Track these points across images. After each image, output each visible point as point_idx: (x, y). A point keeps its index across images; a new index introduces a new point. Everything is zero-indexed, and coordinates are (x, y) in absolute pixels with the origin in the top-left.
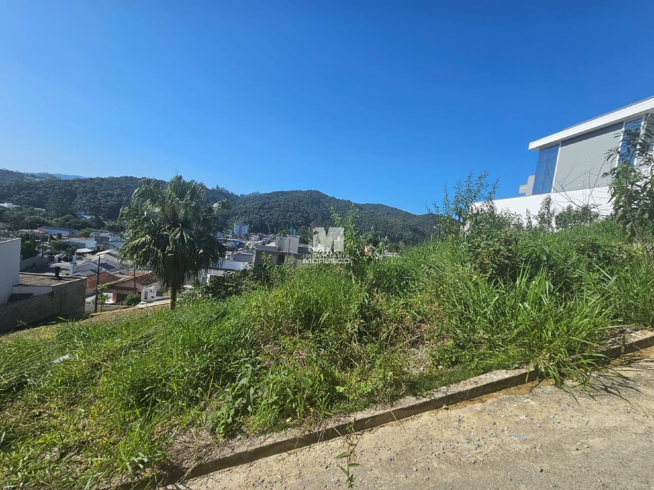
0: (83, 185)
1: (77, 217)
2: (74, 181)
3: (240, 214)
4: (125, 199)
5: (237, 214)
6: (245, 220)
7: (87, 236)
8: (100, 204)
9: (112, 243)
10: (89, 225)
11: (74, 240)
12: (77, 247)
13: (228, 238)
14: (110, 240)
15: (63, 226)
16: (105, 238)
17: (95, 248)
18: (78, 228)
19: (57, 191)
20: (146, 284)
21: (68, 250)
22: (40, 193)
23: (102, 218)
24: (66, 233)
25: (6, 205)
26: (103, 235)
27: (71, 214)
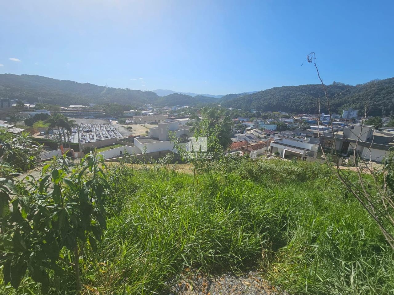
0: (255, 96)
1: (251, 112)
2: (252, 95)
3: (351, 102)
4: (272, 100)
5: (348, 102)
6: (356, 106)
7: (252, 121)
8: (261, 104)
9: (260, 125)
10: (254, 116)
11: (247, 123)
12: (247, 127)
13: (336, 121)
14: (260, 123)
15: (245, 117)
16: (258, 123)
17: (252, 127)
18: (250, 117)
19: (246, 100)
20: (255, 150)
21: (243, 128)
22: (240, 102)
23: (260, 112)
24: (245, 120)
25: (230, 109)
26: (258, 121)
27: (249, 111)
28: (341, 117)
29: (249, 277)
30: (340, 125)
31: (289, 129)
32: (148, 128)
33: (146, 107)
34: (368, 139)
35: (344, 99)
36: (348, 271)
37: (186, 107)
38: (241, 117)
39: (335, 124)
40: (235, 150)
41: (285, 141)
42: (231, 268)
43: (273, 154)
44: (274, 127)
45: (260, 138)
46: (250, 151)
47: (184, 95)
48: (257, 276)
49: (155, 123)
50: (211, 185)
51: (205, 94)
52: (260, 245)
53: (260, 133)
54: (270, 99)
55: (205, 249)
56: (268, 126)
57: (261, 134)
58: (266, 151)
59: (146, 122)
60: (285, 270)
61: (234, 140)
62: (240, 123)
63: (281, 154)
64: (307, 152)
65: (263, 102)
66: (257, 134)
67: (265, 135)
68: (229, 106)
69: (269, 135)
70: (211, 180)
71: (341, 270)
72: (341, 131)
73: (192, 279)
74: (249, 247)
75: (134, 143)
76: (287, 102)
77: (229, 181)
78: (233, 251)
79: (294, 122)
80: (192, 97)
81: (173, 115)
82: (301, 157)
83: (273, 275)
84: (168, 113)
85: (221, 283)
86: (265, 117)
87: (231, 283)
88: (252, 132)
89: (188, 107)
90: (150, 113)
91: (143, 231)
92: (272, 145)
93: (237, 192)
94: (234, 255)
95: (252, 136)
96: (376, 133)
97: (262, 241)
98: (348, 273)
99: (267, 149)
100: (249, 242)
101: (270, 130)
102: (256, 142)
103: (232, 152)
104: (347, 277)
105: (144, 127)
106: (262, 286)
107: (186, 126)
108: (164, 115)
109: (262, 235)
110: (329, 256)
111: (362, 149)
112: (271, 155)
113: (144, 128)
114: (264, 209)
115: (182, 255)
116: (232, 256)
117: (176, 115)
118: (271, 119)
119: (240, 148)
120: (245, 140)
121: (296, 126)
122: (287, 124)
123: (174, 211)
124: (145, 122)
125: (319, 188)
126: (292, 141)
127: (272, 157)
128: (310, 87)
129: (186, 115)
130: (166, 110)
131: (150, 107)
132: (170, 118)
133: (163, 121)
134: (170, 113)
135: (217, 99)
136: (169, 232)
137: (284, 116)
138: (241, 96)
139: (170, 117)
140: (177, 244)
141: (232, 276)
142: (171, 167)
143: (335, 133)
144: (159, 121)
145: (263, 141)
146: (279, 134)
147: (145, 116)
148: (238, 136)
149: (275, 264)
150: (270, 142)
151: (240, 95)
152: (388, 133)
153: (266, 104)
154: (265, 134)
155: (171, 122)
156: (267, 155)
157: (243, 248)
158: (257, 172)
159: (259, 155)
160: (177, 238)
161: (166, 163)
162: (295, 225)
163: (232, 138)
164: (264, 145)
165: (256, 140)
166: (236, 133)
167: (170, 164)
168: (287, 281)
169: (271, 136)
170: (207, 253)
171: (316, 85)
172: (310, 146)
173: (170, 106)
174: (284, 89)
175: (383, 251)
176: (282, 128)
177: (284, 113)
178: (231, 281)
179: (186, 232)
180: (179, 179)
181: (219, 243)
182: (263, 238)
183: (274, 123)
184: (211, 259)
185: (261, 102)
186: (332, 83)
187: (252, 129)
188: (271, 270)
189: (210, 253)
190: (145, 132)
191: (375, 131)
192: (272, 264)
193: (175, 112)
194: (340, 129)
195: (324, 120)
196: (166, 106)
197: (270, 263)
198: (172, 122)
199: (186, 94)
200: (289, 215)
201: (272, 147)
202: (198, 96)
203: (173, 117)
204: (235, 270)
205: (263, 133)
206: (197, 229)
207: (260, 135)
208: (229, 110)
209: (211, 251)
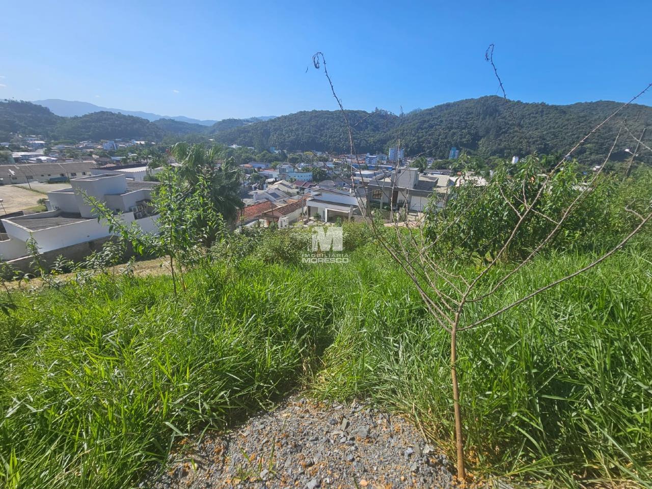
0: (273, 124)
1: (270, 153)
3: (396, 137)
4: (301, 133)
5: (394, 138)
6: (401, 144)
7: (274, 168)
8: (285, 139)
10: (277, 159)
11: (267, 172)
12: (267, 177)
13: (383, 164)
14: (287, 171)
15: (262, 161)
16: (284, 170)
17: (276, 178)
18: (270, 161)
19: (259, 132)
20: (285, 214)
21: (261, 180)
22: (250, 134)
23: (285, 151)
24: (263, 166)
25: (234, 146)
26: (284, 166)
27: (267, 150)
28: (388, 158)
29: (288, 406)
30: (387, 169)
31: (329, 178)
32: (43, 193)
33: (24, 142)
34: (415, 186)
35: (388, 133)
36: (396, 347)
37: (139, 142)
38: (255, 160)
39: (381, 168)
40: (253, 218)
41: (326, 196)
42: (261, 404)
43: (312, 218)
44: (308, 176)
45: (290, 195)
46: (278, 218)
47: (129, 116)
48: (298, 399)
49: (63, 179)
50: (211, 285)
51: (177, 116)
52: (299, 355)
53: (290, 187)
54: (297, 130)
55: (212, 394)
56: (300, 174)
57: (292, 188)
58: (301, 214)
59: (32, 177)
60: (333, 375)
61: (247, 201)
62: (255, 172)
63: (322, 216)
64: (354, 209)
65: (287, 135)
66: (286, 189)
67: (297, 190)
68: (233, 142)
69: (303, 189)
70: (210, 276)
71: (390, 349)
72: (388, 177)
73: (194, 452)
74: (284, 363)
75: (5, 232)
76: (321, 135)
77: (244, 273)
78: (261, 379)
79: (335, 168)
80: (149, 121)
81: (108, 160)
82: (347, 218)
83: (320, 388)
84: (94, 156)
85: (245, 434)
86: (294, 161)
87: (262, 426)
88: (276, 185)
89: (143, 143)
90: (42, 156)
91: (64, 416)
92: (309, 204)
93: (256, 287)
94: (262, 384)
95: (278, 193)
96: (421, 178)
97: (301, 349)
98: (396, 349)
99: (303, 210)
100: (282, 356)
101: (303, 182)
102: (285, 202)
103: (248, 222)
104: (396, 354)
105: (31, 189)
106: (307, 408)
107: (145, 182)
108: (84, 162)
109: (301, 340)
110: (379, 338)
111: (410, 198)
112: (310, 220)
113: (31, 192)
114: (299, 301)
115: (167, 423)
116: (259, 387)
117: (118, 161)
118: (302, 164)
119: (261, 214)
120: (266, 200)
121: (337, 173)
122: (326, 170)
123: (138, 351)
124: (29, 178)
125: (369, 255)
126: (335, 195)
127: (312, 222)
128: (350, 114)
129: (142, 161)
130: (89, 150)
131: (36, 142)
132: (101, 167)
133: (84, 174)
134: (100, 157)
135: (206, 127)
136: (131, 394)
137: (321, 157)
138: (250, 124)
139: (102, 165)
140: (155, 407)
141: (263, 415)
142: (122, 269)
143: (383, 180)
144: (74, 175)
145: (295, 199)
146: (317, 187)
147: (25, 163)
148: (255, 194)
149: (320, 373)
150: (305, 200)
151: (248, 121)
152: (432, 176)
153: (292, 138)
154: (297, 188)
155: (107, 175)
156: (304, 220)
157: (275, 368)
158: (289, 250)
159: (292, 222)
160: (150, 399)
161: (108, 264)
162: (342, 312)
163: (245, 199)
164: (297, 205)
165: (285, 199)
166: (251, 189)
167: (119, 263)
168: (336, 388)
169: (306, 191)
170: (217, 399)
171: (356, 112)
172: (356, 201)
173: (96, 138)
174: (316, 115)
175: (426, 312)
176: (319, 177)
177: (319, 154)
178: (262, 424)
179: (169, 381)
180: (142, 290)
181: (234, 376)
182: (302, 345)
183: (307, 170)
184: (225, 407)
185: (284, 136)
186: (374, 110)
187: (276, 181)
188: (317, 383)
189: (222, 397)
190: (36, 203)
191: (420, 175)
192: (317, 374)
193: (112, 153)
194: (388, 175)
195: (370, 163)
196: (84, 139)
197: (315, 373)
198: (110, 175)
199: (134, 115)
200: (334, 301)
201: (309, 207)
202: (163, 120)
203: (108, 165)
204: (267, 405)
205: (294, 186)
206: (190, 368)
207: (290, 191)
208: (233, 148)
209: (222, 393)
